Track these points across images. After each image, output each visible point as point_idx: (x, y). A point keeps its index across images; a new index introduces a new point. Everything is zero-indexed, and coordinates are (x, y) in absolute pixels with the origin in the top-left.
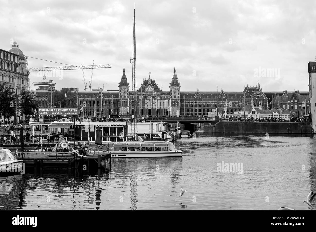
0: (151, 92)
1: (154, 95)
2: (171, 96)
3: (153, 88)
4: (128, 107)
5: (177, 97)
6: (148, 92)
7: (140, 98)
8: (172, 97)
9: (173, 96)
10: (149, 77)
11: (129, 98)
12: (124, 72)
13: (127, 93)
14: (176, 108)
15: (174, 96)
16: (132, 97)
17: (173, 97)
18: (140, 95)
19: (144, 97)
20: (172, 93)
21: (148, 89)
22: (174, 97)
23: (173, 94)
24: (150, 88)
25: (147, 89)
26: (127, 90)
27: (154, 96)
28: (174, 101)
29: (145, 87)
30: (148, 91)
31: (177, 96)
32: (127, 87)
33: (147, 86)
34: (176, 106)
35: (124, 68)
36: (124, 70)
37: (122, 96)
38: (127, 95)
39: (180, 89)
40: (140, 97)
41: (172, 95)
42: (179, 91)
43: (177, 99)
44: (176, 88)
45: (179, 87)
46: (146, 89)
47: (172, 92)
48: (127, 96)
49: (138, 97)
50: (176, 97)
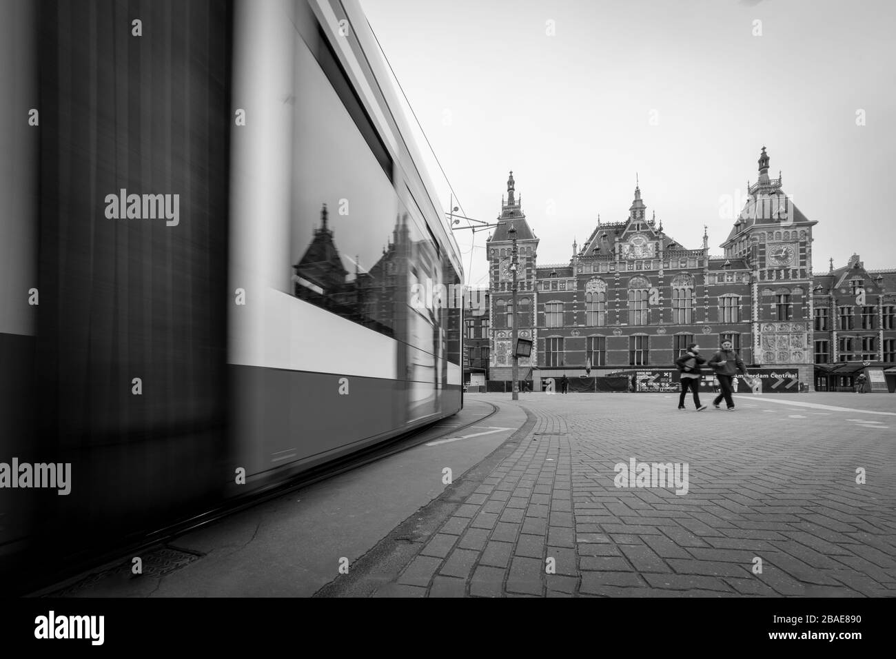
0: (648, 261)
1: (661, 273)
2: (757, 274)
3: (657, 244)
4: (535, 331)
5: (795, 275)
6: (632, 261)
7: (588, 290)
8: (762, 277)
9: (771, 271)
10: (638, 192)
11: (536, 290)
12: (511, 190)
13: (529, 271)
14: (790, 327)
15: (778, 271)
16: (555, 284)
17: (770, 277)
18: (589, 277)
19: (611, 284)
20: (763, 259)
21: (632, 246)
22: (778, 277)
23: (772, 262)
24: (638, 241)
25: (626, 248)
26: (528, 259)
27: (660, 279)
28: (774, 293)
29: (617, 239)
30: (631, 257)
31: (795, 271)
32: (528, 242)
33: (628, 235)
34: (787, 319)
35: (511, 177)
36: (511, 182)
37: (503, 284)
38: (529, 277)
39: (809, 235)
40: (588, 285)
41: (763, 266)
42: (804, 244)
43: (789, 287)
44: (790, 231)
45: (804, 228)
46: (620, 246)
47: (764, 253)
48: (529, 283)
49: (581, 284)
50: (787, 276)
